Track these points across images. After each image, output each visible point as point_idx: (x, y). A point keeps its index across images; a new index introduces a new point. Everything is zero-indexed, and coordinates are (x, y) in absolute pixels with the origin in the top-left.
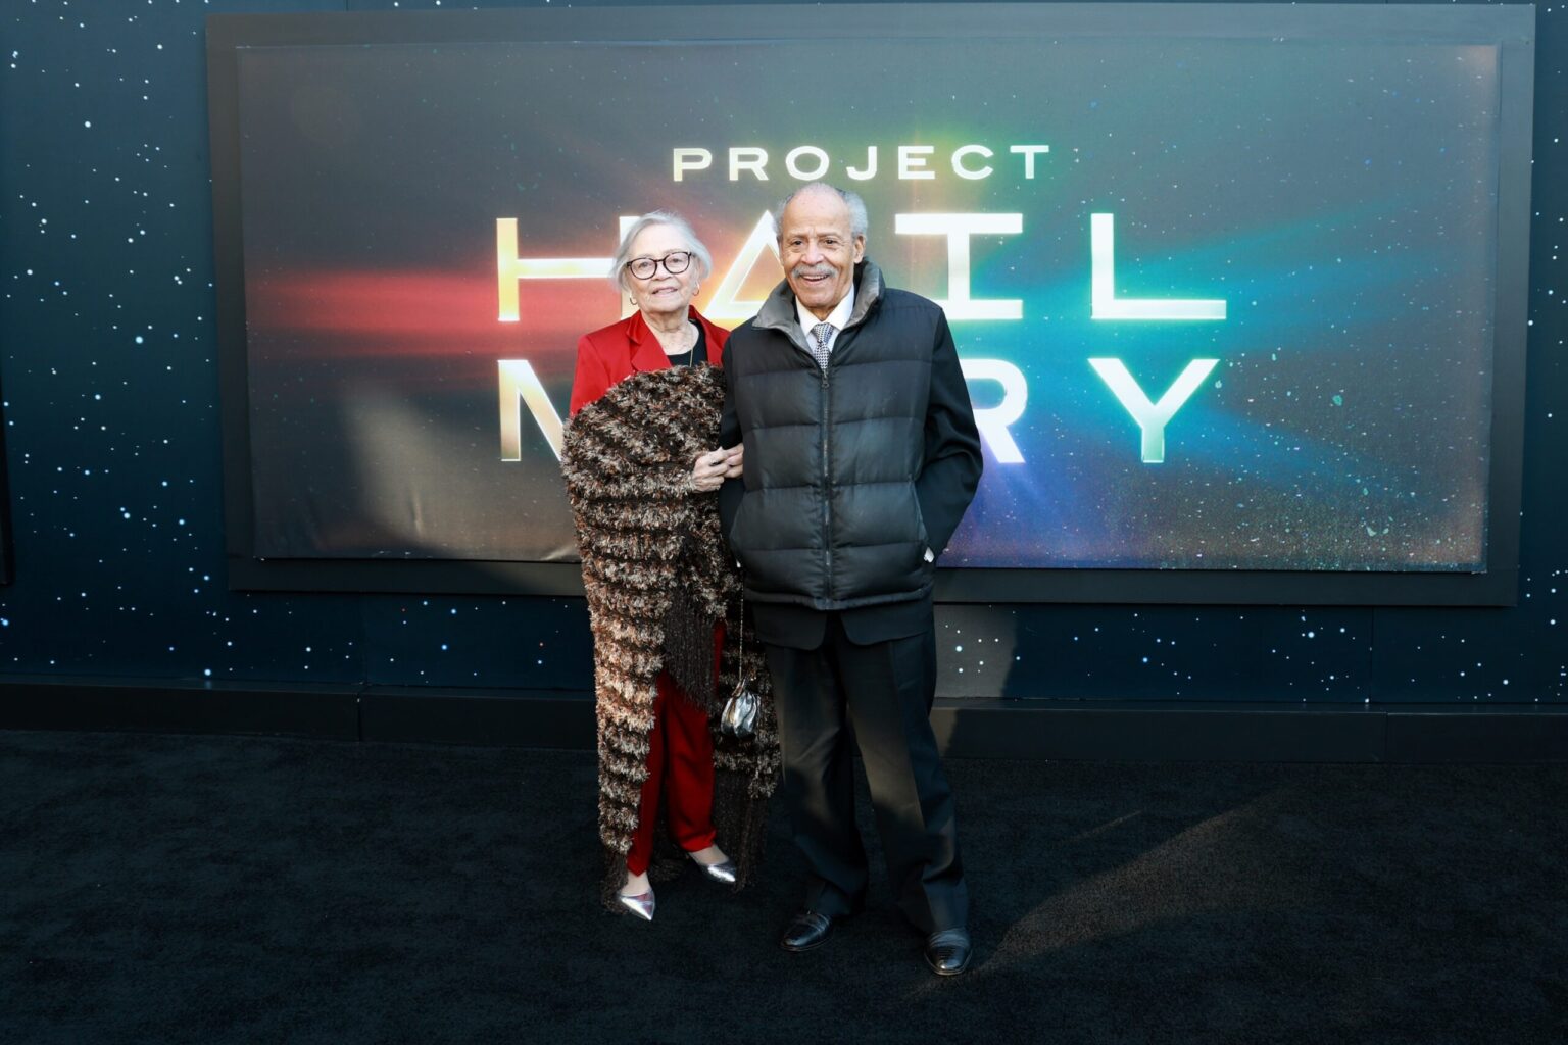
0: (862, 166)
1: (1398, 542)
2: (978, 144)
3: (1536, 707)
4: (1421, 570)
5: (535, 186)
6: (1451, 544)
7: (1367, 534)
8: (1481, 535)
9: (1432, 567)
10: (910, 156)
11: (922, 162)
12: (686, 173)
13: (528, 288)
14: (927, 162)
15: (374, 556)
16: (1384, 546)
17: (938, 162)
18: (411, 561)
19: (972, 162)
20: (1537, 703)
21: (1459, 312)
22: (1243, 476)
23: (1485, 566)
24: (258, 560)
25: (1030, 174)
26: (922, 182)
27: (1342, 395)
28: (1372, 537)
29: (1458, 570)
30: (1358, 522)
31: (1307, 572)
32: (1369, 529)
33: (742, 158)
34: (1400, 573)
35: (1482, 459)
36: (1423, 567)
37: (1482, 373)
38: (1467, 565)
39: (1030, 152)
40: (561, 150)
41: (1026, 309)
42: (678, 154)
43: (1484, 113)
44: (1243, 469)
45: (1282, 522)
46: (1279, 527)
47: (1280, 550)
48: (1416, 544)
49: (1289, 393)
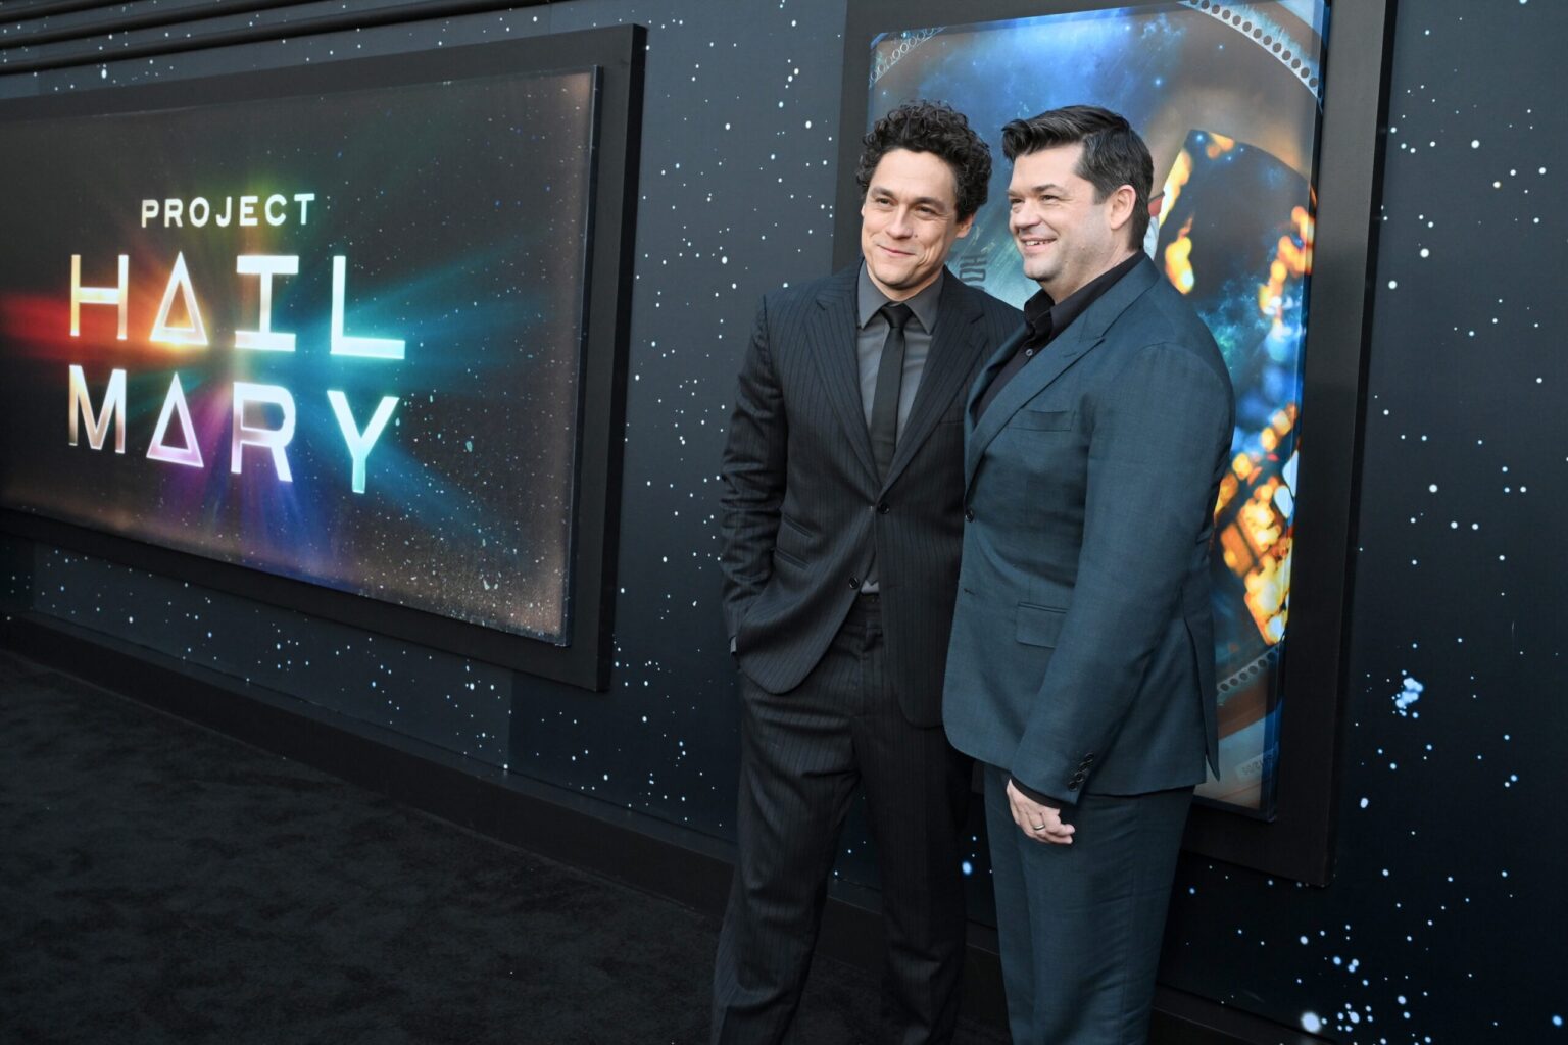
0: (223, 216)
1: (503, 599)
2: (279, 193)
3: (629, 814)
4: (520, 633)
5: (88, 230)
6: (540, 608)
7: (483, 587)
8: (562, 605)
9: (528, 632)
10: (247, 205)
11: (251, 210)
12: (147, 220)
13: (83, 311)
14: (255, 210)
16: (494, 602)
17: (260, 210)
19: (277, 210)
20: (629, 808)
22: (409, 513)
23: (565, 640)
25: (305, 219)
26: (249, 228)
27: (474, 442)
28: (487, 591)
29: (544, 639)
30: (478, 573)
31: (444, 617)
32: (485, 582)
33: (171, 208)
34: (504, 633)
36: (519, 630)
37: (568, 429)
38: (551, 635)
39: (305, 198)
41: (298, 342)
42: (144, 205)
44: (409, 507)
45: (431, 564)
46: (429, 568)
47: (429, 592)
48: (516, 605)
49: (439, 436)
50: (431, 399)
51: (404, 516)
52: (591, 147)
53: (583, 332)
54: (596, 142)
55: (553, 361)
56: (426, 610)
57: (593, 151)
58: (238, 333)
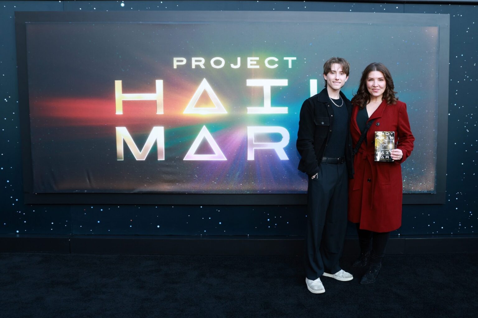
0: (236, 64)
1: (408, 184)
2: (273, 57)
3: (452, 235)
4: (415, 193)
5: (128, 70)
6: (425, 185)
8: (434, 182)
9: (419, 192)
10: (251, 60)
11: (255, 63)
12: (178, 66)
13: (126, 104)
14: (257, 62)
15: (74, 192)
17: (260, 63)
18: (87, 193)
19: (271, 63)
20: (452, 234)
21: (427, 111)
23: (435, 192)
24: (35, 194)
25: (290, 66)
26: (255, 69)
29: (427, 193)
33: (196, 61)
34: (409, 194)
35: (434, 158)
36: (416, 192)
37: (434, 130)
38: (430, 191)
39: (290, 59)
40: (136, 58)
41: (289, 110)
42: (175, 59)
43: (434, 48)
48: (414, 185)
58: (248, 108)
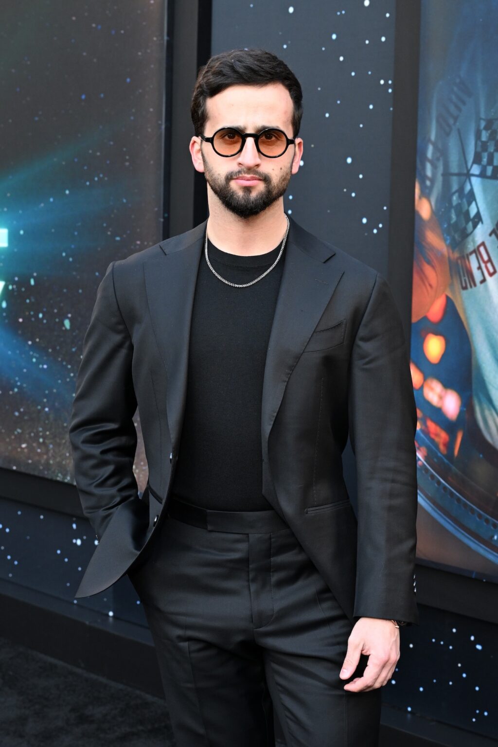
22: (17, 387)
27: (71, 320)
44: (16, 382)
45: (38, 432)
46: (37, 436)
47: (37, 458)
49: (41, 316)
50: (32, 282)
51: (13, 390)
52: (166, 38)
53: (164, 212)
54: (171, 33)
55: (138, 242)
56: (36, 473)
57: (168, 42)
